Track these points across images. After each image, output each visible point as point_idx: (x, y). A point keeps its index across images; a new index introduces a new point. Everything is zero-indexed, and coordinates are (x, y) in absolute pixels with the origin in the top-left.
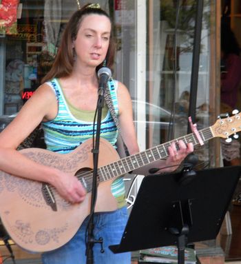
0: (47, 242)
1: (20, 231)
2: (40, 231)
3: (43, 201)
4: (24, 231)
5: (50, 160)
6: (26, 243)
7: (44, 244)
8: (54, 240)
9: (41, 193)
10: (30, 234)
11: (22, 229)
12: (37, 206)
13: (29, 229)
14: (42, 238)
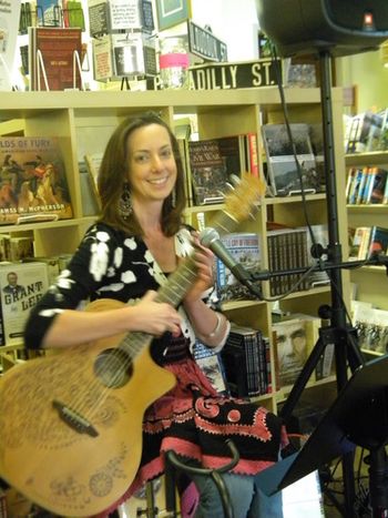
0: (111, 486)
1: (63, 497)
2: (93, 478)
3: (72, 432)
4: (70, 492)
5: (48, 369)
6: (82, 507)
7: (109, 492)
8: (119, 477)
9: (62, 423)
10: (80, 492)
11: (65, 491)
12: (67, 445)
13: (74, 485)
14: (100, 485)
